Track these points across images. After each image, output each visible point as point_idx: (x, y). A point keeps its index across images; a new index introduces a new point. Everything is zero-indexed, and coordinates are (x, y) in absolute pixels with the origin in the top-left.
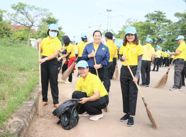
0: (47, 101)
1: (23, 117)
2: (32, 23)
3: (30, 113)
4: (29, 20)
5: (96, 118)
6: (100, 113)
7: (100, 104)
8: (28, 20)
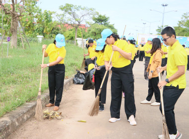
1: (14, 117)
2: (79, 23)
4: (76, 19)
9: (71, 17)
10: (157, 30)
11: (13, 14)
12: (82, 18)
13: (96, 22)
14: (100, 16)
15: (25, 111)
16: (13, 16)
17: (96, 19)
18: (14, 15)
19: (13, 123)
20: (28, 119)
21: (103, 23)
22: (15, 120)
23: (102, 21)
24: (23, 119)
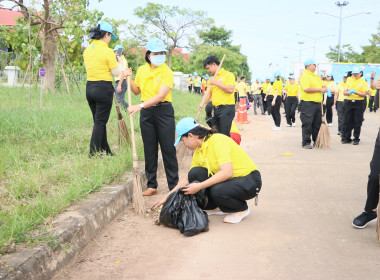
0: (155, 187)
1: (88, 211)
2: (175, 41)
3: (106, 205)
4: (169, 36)
5: (235, 218)
6: (244, 207)
7: (245, 191)
8: (166, 36)
9: (159, 30)
10: (328, 55)
11: (47, 24)
12: (181, 31)
13: (206, 41)
14: (214, 29)
15: (107, 201)
16: (46, 29)
17: (205, 35)
18: (48, 26)
19: (88, 223)
20: (113, 217)
21: (219, 42)
22: (91, 216)
23: (218, 39)
24: (105, 217)
